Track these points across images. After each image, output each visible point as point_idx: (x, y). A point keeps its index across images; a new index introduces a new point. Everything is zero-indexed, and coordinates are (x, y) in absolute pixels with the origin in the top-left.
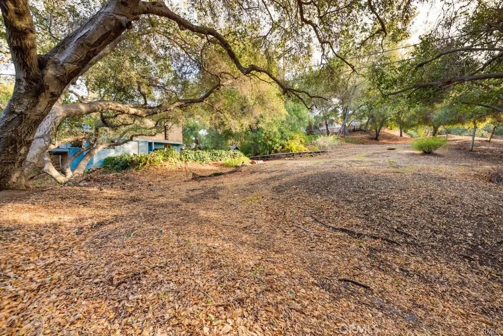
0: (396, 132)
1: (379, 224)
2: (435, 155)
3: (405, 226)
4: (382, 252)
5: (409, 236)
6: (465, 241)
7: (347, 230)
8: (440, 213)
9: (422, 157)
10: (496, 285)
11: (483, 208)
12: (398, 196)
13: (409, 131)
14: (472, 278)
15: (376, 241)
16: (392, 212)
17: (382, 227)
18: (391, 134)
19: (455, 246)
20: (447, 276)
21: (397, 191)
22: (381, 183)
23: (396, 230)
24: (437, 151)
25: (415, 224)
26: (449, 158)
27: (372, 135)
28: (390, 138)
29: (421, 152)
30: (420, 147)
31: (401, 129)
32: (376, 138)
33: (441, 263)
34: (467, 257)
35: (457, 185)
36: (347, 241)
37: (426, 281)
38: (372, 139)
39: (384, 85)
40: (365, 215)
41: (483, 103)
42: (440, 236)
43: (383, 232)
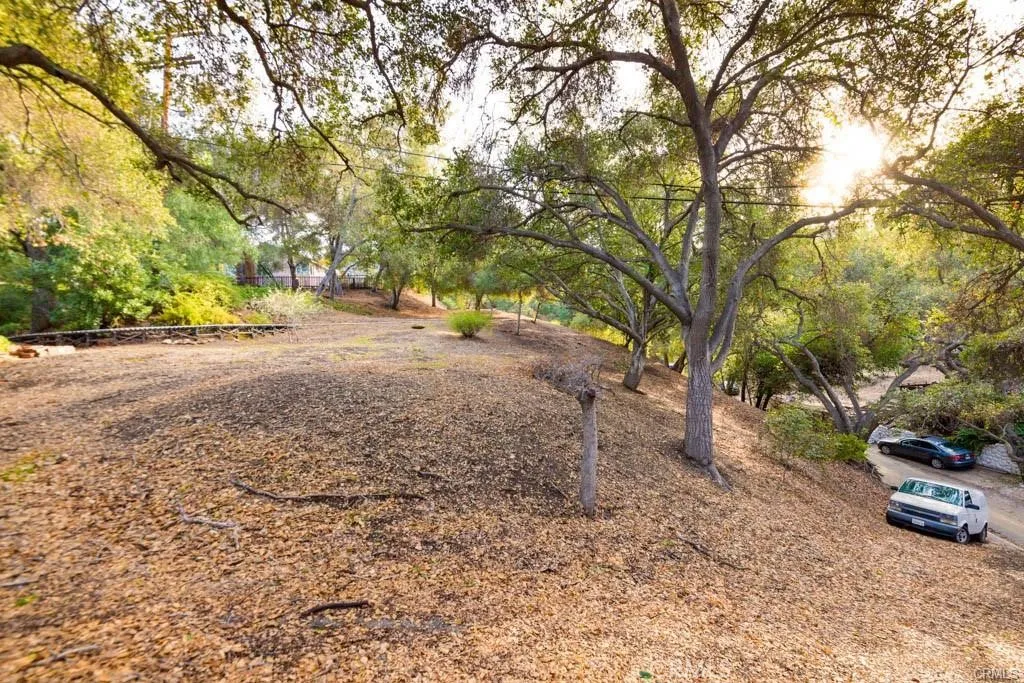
0: (426, 298)
1: (391, 470)
2: (478, 339)
3: (433, 463)
4: (393, 522)
5: (438, 478)
6: (507, 467)
7: (327, 497)
8: (481, 431)
9: (461, 342)
11: (526, 416)
12: (423, 412)
13: (444, 297)
15: (384, 504)
16: (414, 441)
17: (396, 474)
18: (419, 301)
19: (496, 479)
21: (422, 402)
22: (396, 390)
23: (418, 473)
24: (479, 334)
25: (447, 455)
26: (493, 344)
27: (387, 299)
28: (417, 307)
29: (459, 334)
30: (459, 327)
31: (433, 293)
32: (394, 306)
33: (480, 511)
34: (509, 491)
35: (499, 384)
36: (327, 520)
37: (460, 549)
38: (387, 306)
39: (402, 212)
40: (366, 456)
41: (527, 269)
42: (479, 467)
43: (397, 482)
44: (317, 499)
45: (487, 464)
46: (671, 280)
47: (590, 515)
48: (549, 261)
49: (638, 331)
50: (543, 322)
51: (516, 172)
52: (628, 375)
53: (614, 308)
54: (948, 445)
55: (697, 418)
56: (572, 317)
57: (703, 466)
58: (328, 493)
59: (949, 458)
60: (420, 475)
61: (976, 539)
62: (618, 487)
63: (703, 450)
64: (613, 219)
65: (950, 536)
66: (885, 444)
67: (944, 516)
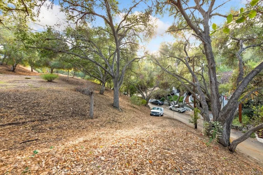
0: (29, 68)
1: (35, 115)
2: (54, 82)
3: (48, 112)
4: (39, 126)
5: (50, 115)
6: (70, 111)
7: (13, 123)
8: (61, 104)
9: (48, 83)
10: (79, 121)
11: (74, 100)
12: (42, 100)
13: (37, 69)
14: (74, 121)
15: (35, 123)
16: (41, 107)
17: (36, 115)
18: (25, 69)
19: (68, 114)
20: (67, 124)
21: (41, 98)
22: (31, 95)
23: (44, 115)
24: (54, 81)
25: (52, 110)
26: (60, 83)
27: (9, 68)
28: (25, 71)
30: (46, 78)
31: (31, 67)
32: (13, 71)
33: (64, 121)
34: (71, 116)
35: (66, 93)
36: (16, 128)
37: (60, 128)
38: (9, 71)
39: (26, 41)
40: (25, 112)
41: (71, 62)
42: (62, 112)
43: (38, 117)
44: (10, 124)
45: (64, 111)
46: (110, 68)
47: (92, 118)
48: (79, 61)
49: (103, 80)
50: (75, 77)
51: (67, 35)
52: (101, 91)
53: (97, 74)
54: (160, 101)
55: (116, 98)
56: (85, 77)
57: (117, 108)
58: (14, 122)
59: (160, 103)
60: (45, 115)
61: (162, 116)
62: (98, 113)
63: (117, 105)
64: (96, 52)
65: (158, 116)
66: (151, 102)
67: (158, 112)
